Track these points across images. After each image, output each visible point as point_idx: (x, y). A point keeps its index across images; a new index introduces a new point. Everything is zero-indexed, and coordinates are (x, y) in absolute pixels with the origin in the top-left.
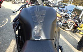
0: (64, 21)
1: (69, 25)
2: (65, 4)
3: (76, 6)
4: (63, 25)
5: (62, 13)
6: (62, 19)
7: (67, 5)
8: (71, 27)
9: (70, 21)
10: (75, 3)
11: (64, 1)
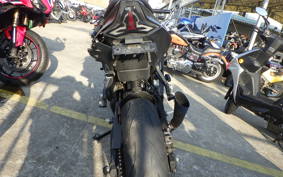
0: (195, 54)
1: (209, 65)
2: (208, 10)
3: (244, 15)
4: (194, 67)
5: (190, 35)
6: (190, 51)
7: (210, 14)
8: (215, 70)
9: (213, 55)
10: (238, 6)
11: (201, 4)
